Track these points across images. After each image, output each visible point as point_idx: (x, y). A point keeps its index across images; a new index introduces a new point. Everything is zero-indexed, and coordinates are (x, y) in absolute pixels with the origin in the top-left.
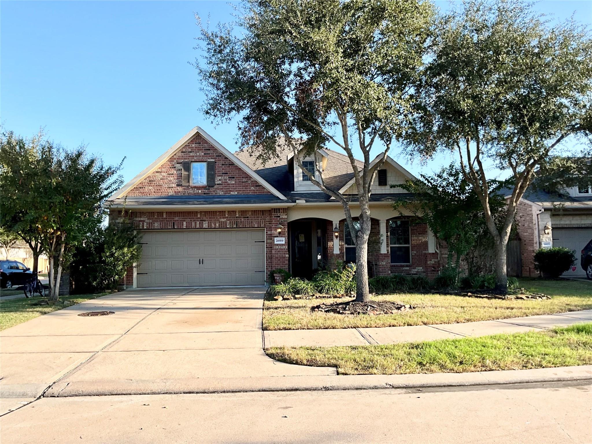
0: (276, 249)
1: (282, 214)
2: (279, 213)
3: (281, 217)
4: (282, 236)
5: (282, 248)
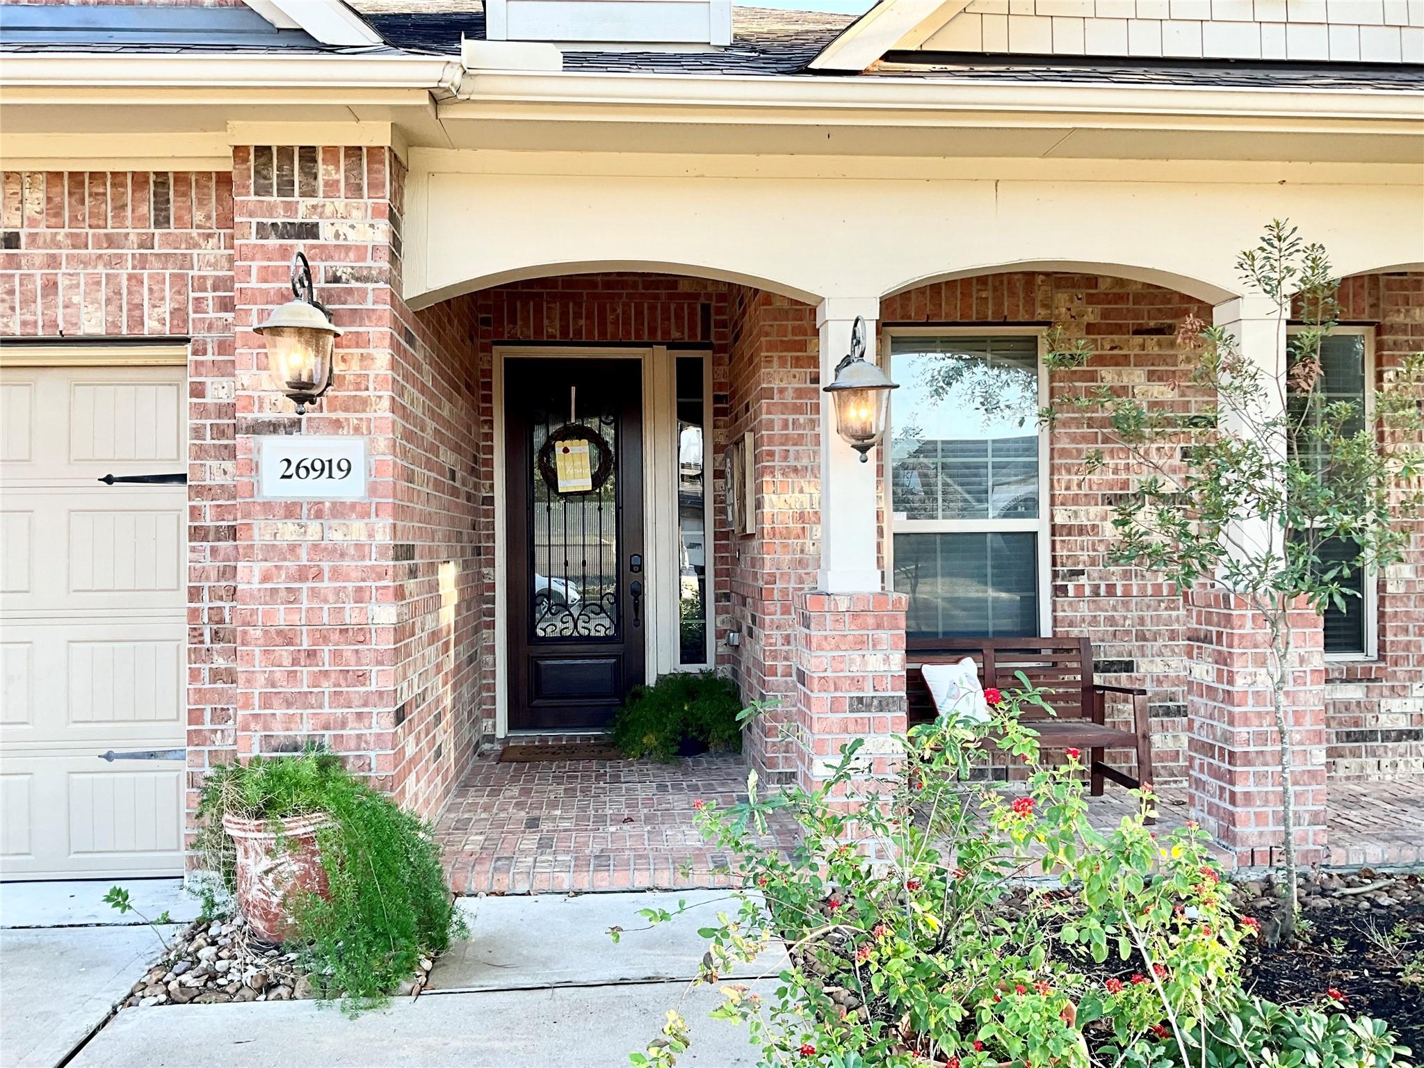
0: (271, 551)
1: (340, 203)
2: (310, 193)
3: (326, 233)
4: (337, 425)
5: (337, 536)
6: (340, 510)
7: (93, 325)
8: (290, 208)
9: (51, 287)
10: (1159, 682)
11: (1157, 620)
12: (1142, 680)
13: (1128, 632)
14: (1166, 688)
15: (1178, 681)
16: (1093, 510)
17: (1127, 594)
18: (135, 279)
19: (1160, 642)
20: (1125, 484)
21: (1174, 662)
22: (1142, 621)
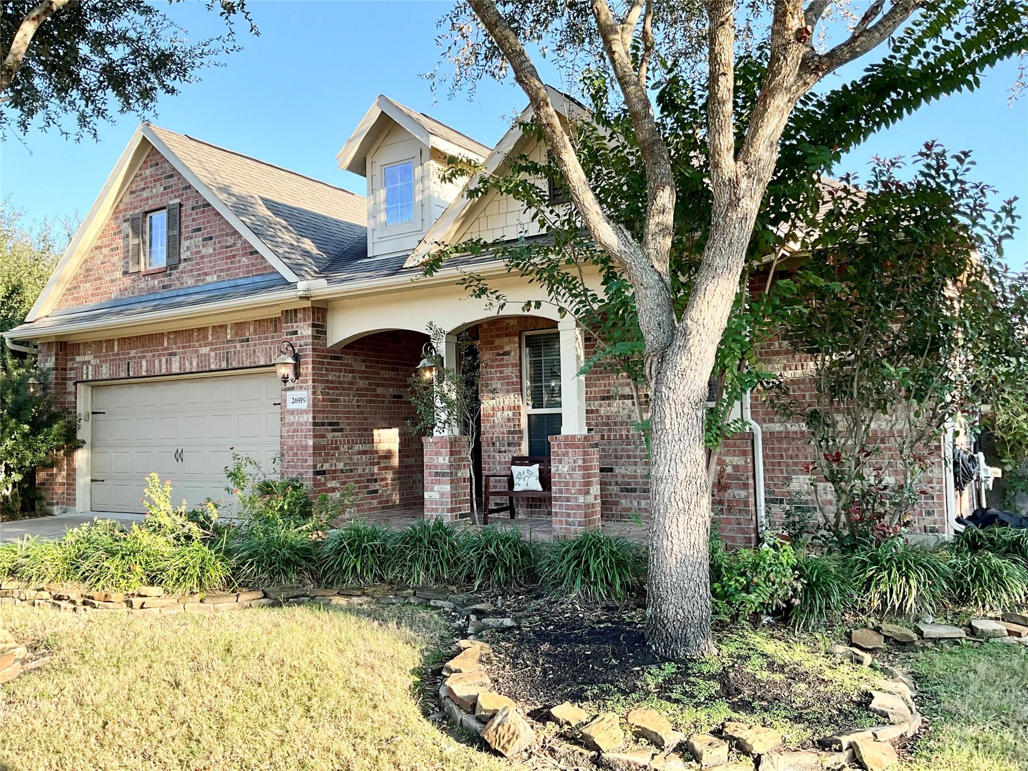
0: (288, 424)
1: (302, 324)
2: (296, 322)
3: (300, 333)
4: (301, 387)
5: (301, 420)
6: (302, 412)
7: (262, 363)
8: (292, 327)
9: (254, 351)
10: (623, 477)
11: (623, 450)
12: (616, 476)
13: (610, 455)
14: (626, 480)
15: (631, 477)
16: (597, 403)
17: (609, 438)
18: (270, 348)
19: (624, 460)
20: (608, 392)
21: (629, 468)
22: (616, 450)
